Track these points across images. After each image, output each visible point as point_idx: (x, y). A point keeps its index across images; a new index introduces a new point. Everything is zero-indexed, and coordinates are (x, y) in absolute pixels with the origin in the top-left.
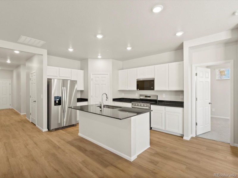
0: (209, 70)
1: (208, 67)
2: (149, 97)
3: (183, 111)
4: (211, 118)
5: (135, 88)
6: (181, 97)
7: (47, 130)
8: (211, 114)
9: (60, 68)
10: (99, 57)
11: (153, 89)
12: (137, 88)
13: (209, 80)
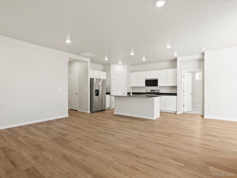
0: (191, 74)
1: (190, 72)
2: (154, 91)
3: (177, 98)
4: (192, 106)
5: (144, 85)
6: (175, 90)
7: (90, 112)
8: (192, 104)
9: (94, 71)
10: (120, 63)
11: (157, 86)
12: (146, 85)
13: (191, 80)
